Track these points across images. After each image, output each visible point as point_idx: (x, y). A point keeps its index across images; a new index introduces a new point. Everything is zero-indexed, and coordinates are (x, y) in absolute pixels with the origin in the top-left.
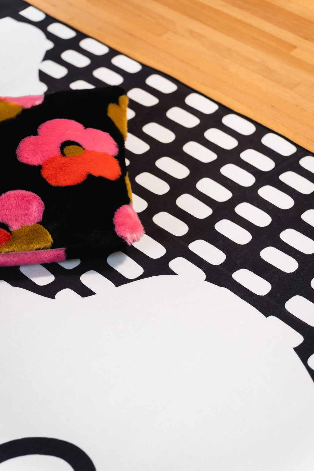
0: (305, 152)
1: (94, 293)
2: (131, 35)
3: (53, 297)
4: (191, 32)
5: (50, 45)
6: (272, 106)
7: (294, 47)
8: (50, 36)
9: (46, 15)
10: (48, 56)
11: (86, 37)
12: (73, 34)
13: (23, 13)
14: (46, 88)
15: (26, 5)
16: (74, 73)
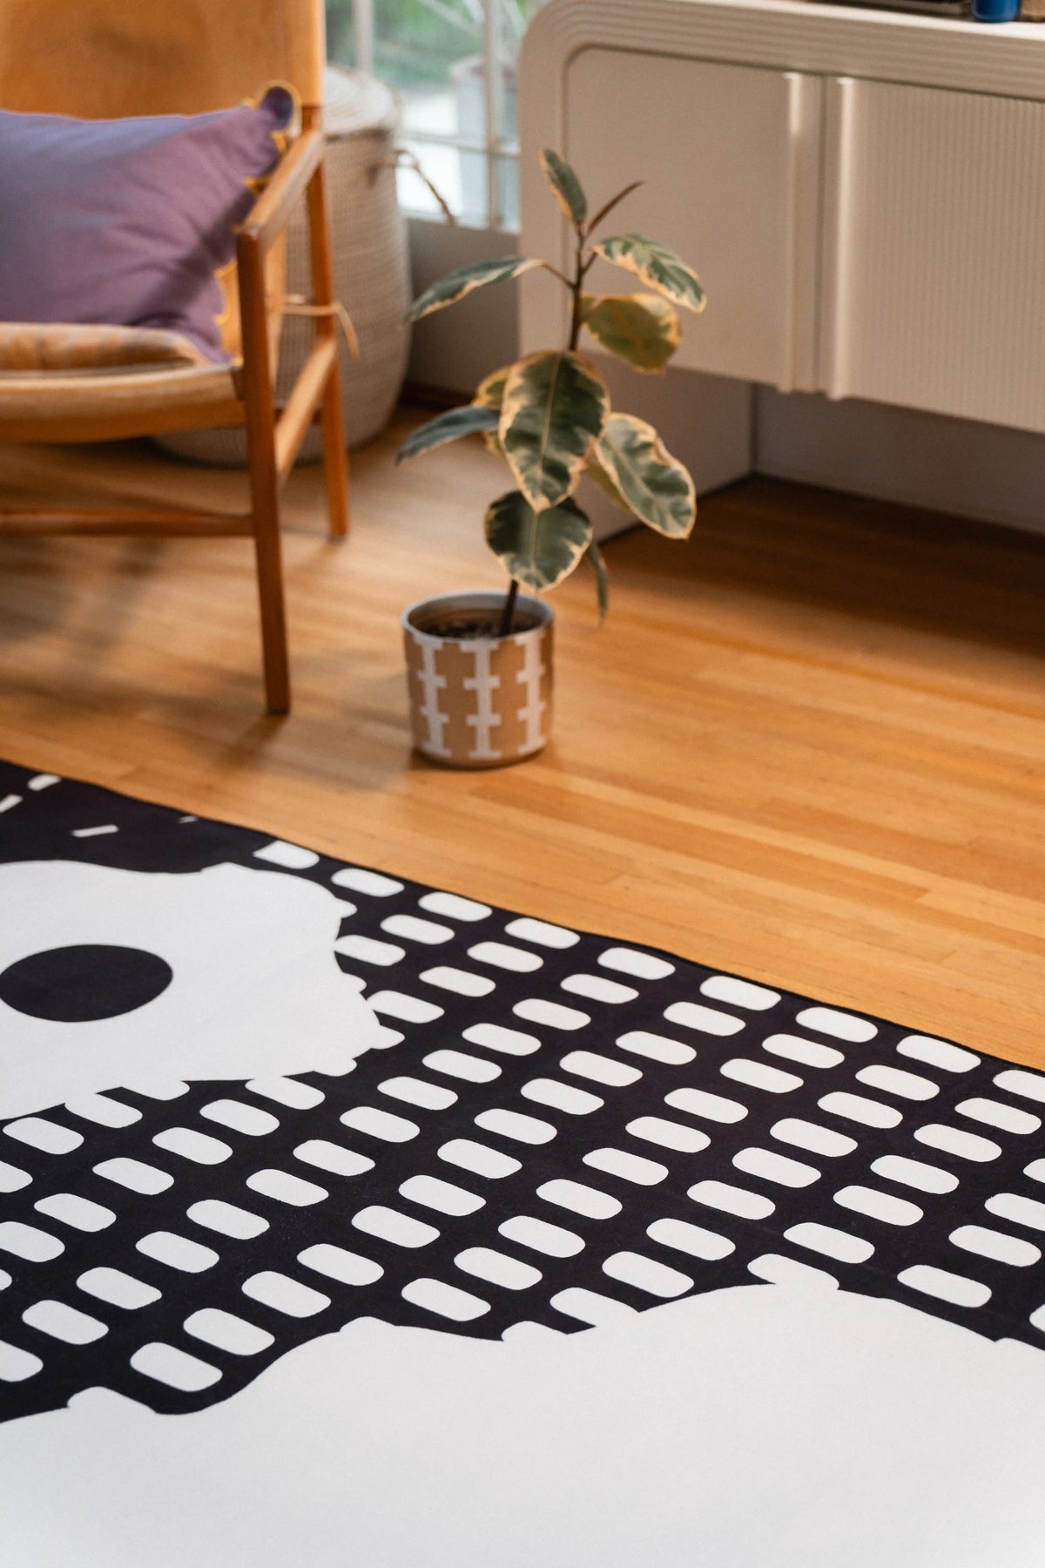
0: (1001, 1063)
1: (592, 1326)
2: (535, 884)
3: (499, 1338)
4: (675, 875)
5: (349, 909)
6: (903, 993)
7: (924, 891)
8: (342, 893)
9: (321, 855)
10: (348, 927)
11: (429, 890)
12: (397, 888)
13: (264, 854)
14: (361, 984)
15: (267, 839)
16: (420, 956)
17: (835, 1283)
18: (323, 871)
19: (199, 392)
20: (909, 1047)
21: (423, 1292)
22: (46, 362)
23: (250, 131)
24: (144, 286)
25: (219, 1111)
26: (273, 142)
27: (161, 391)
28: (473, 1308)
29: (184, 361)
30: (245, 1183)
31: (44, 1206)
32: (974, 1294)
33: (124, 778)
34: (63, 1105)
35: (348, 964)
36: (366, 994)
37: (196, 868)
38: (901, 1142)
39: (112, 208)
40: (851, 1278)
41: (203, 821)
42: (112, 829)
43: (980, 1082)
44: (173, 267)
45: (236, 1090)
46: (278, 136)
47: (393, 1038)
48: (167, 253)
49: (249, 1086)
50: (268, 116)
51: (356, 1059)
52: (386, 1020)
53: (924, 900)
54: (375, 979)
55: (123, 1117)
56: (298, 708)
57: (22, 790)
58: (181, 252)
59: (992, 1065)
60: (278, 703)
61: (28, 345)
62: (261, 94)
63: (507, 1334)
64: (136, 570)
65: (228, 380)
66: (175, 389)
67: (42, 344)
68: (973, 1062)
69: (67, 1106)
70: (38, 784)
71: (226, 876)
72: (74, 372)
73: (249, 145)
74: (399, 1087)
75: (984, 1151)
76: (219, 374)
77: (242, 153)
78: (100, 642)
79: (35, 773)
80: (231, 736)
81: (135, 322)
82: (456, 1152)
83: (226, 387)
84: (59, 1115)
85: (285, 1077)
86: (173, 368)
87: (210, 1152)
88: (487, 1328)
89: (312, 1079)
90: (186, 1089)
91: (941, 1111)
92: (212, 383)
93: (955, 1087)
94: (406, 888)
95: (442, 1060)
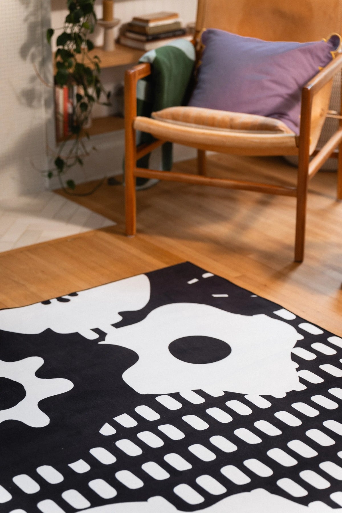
3: (307, 505)
8: (301, 331)
9: (297, 316)
10: (299, 344)
11: (332, 335)
12: (321, 332)
13: (277, 313)
14: (297, 366)
15: (279, 307)
16: (322, 358)
18: (296, 323)
19: (283, 143)
21: (285, 483)
22: (232, 126)
23: (323, 50)
24: (274, 103)
25: (232, 404)
26: (331, 55)
27: (269, 141)
28: (302, 492)
29: (281, 131)
30: (233, 432)
31: (161, 428)
33: (237, 278)
34: (178, 393)
35: (295, 358)
36: (298, 370)
37: (251, 314)
39: (267, 74)
41: (259, 297)
42: (226, 296)
44: (286, 96)
45: (241, 398)
46: (333, 53)
47: (303, 387)
48: (284, 91)
49: (246, 397)
50: (331, 45)
51: (287, 393)
52: (302, 381)
54: (303, 364)
55: (198, 400)
56: (306, 261)
57: (200, 277)
58: (290, 92)
60: (299, 259)
61: (227, 119)
62: (329, 37)
63: (311, 504)
64: (264, 203)
65: (294, 140)
66: (274, 141)
67: (232, 120)
69: (180, 394)
70: (205, 276)
71: (262, 318)
72: (241, 131)
73: (322, 55)
74: (300, 406)
76: (291, 137)
77: (319, 58)
78: (243, 227)
79: (206, 272)
80: (279, 268)
81: (268, 116)
82: (313, 434)
83: (293, 142)
84: (176, 396)
85: (259, 395)
86: (276, 133)
87: (224, 418)
88: (304, 501)
89: (268, 398)
90: (223, 394)
92: (288, 140)
94: (324, 332)
95: (318, 399)
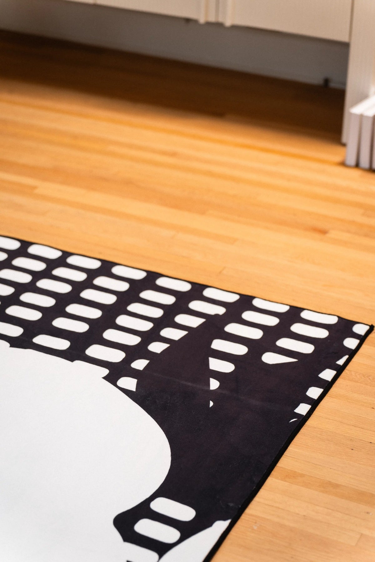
0: (69, 253)
17: (8, 344)
20: (32, 250)
32: (63, 344)
38: (31, 287)
40: (14, 342)
43: (62, 262)
53: (37, 191)
59: (66, 254)
68: (59, 254)
75: (65, 289)
91: (47, 274)
93: (52, 264)
